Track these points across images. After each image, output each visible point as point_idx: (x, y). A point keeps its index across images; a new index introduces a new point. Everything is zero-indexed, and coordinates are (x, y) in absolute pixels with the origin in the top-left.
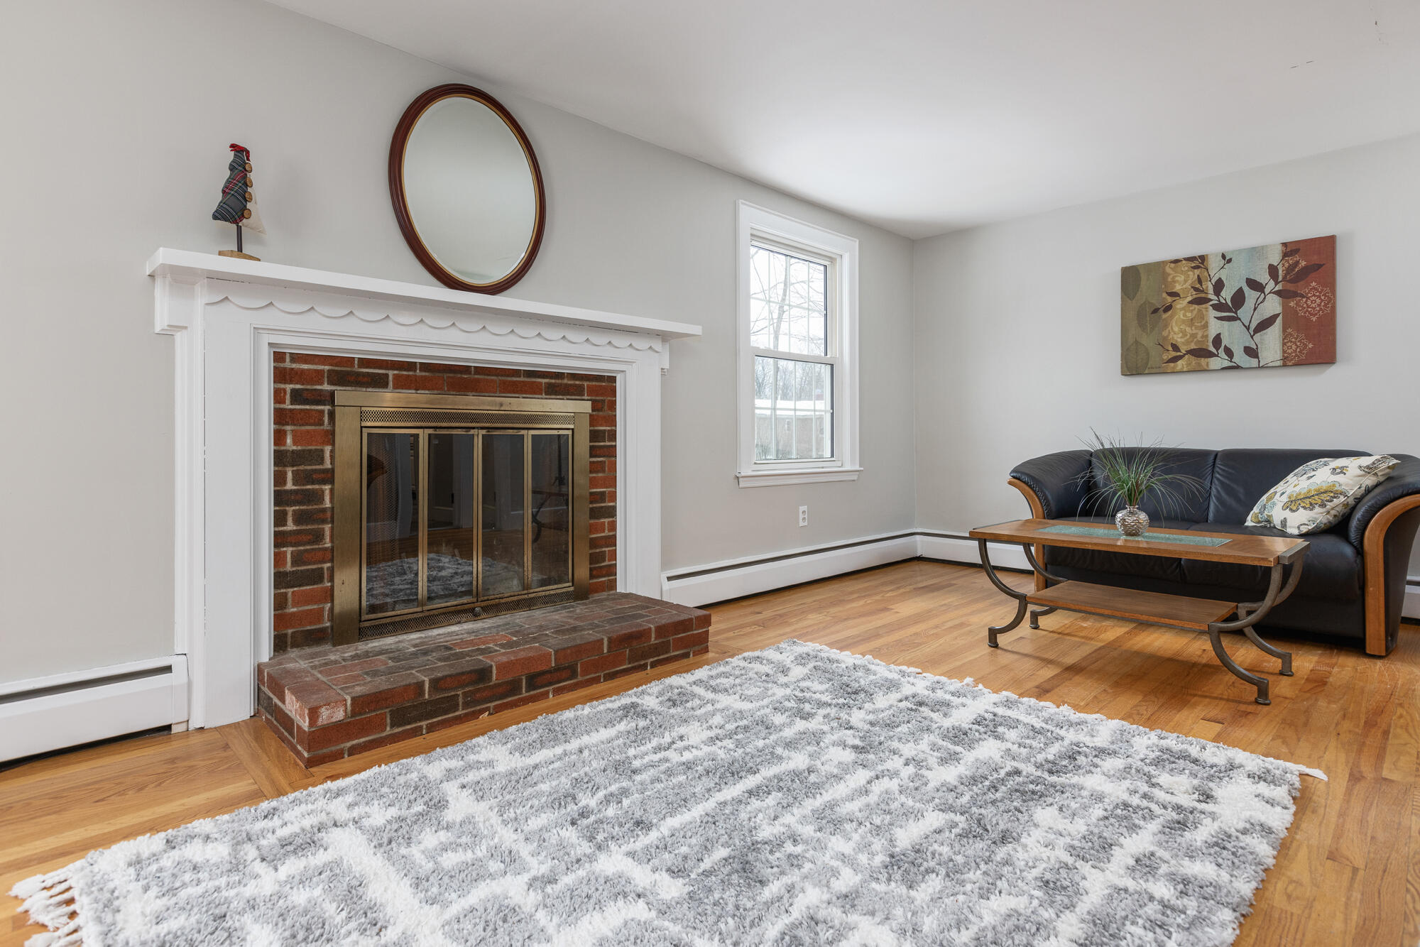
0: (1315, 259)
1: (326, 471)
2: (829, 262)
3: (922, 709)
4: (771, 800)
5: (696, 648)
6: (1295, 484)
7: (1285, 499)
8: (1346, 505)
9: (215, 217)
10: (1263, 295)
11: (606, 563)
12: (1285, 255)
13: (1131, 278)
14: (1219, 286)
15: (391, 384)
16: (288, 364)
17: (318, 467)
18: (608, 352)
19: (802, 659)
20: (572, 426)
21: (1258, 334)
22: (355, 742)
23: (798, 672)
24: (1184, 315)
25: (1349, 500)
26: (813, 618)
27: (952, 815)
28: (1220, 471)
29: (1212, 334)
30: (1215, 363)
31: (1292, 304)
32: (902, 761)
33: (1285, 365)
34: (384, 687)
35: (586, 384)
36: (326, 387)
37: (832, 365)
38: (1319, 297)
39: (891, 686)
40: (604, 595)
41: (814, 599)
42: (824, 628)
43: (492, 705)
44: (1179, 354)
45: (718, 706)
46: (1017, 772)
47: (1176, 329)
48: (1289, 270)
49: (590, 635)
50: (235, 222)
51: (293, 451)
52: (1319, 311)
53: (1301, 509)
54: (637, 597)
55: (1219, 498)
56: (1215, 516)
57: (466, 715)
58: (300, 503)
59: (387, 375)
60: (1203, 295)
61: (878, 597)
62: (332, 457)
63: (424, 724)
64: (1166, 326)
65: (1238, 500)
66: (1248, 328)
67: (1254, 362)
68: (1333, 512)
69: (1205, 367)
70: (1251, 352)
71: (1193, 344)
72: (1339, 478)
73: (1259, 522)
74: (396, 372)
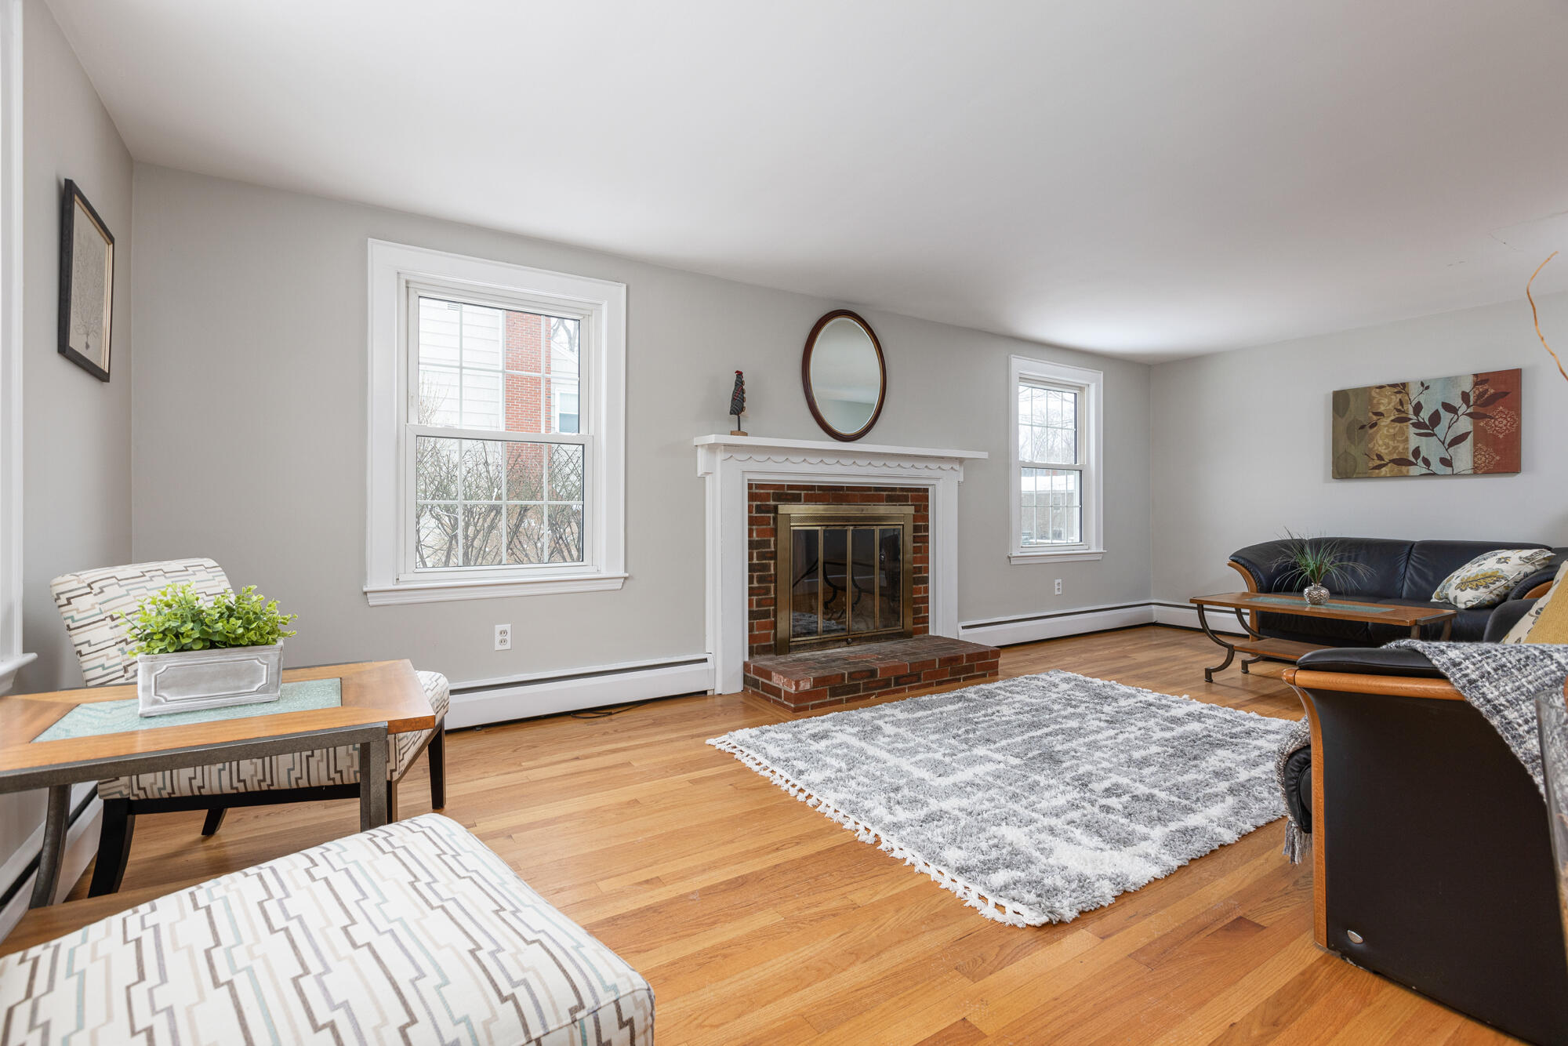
0: (1503, 388)
1: (771, 552)
2: (1079, 390)
3: (1151, 707)
4: (1060, 737)
5: (991, 671)
6: (1470, 570)
7: (1458, 581)
8: (1507, 587)
9: (731, 414)
10: (1456, 417)
11: (922, 615)
12: (1476, 384)
13: (1341, 400)
14: (1418, 408)
15: (803, 499)
16: (754, 490)
17: (766, 550)
18: (926, 473)
19: (1067, 680)
20: (903, 523)
21: (1453, 448)
22: (814, 702)
23: (1064, 686)
24: (1388, 431)
25: (1509, 583)
26: (1069, 660)
27: (1166, 748)
28: (1415, 559)
29: (1412, 447)
30: (1414, 470)
31: (1482, 424)
32: (1137, 728)
33: (1475, 473)
34: (827, 674)
35: (910, 494)
36: (772, 503)
37: (1081, 471)
38: (1505, 418)
39: (1128, 696)
40: (921, 636)
41: (1070, 648)
42: (1078, 666)
43: (876, 692)
44: (1383, 462)
45: (1015, 700)
46: (1210, 736)
47: (1380, 442)
48: (1479, 396)
49: (925, 657)
50: (738, 414)
51: (757, 541)
52: (1505, 430)
53: (1469, 589)
54: (945, 639)
55: (1412, 580)
56: (1407, 594)
57: (864, 695)
58: (760, 571)
59: (800, 494)
60: (1403, 415)
61: (1119, 649)
62: (776, 545)
63: (844, 697)
64: (1371, 439)
65: (1427, 580)
66: (1443, 443)
67: (1449, 470)
68: (1495, 592)
69: (1406, 474)
70: (1446, 462)
71: (1395, 455)
72: (1503, 566)
73: (1441, 599)
74: (805, 492)
